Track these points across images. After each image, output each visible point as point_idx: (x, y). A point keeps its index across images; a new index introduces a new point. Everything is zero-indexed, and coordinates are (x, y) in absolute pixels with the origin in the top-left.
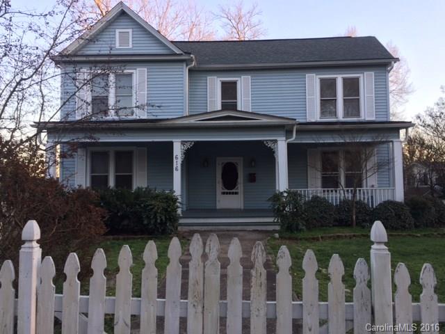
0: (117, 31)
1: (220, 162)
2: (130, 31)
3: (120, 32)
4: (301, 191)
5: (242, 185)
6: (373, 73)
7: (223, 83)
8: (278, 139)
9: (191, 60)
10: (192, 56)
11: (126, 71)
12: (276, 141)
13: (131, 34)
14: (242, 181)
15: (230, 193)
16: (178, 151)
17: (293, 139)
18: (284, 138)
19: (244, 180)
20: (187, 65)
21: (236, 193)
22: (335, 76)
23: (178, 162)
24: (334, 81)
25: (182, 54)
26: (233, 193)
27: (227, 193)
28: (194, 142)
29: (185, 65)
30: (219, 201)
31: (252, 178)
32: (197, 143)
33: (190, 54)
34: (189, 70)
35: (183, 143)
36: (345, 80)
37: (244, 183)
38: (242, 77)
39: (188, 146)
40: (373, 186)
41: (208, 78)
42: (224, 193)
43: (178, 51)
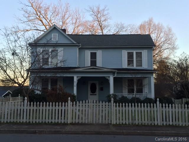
0: (53, 34)
1: (90, 83)
2: (57, 34)
3: (53, 35)
4: (117, 94)
5: (98, 92)
6: (147, 50)
7: (91, 53)
8: (110, 76)
9: (80, 45)
10: (80, 44)
11: (56, 49)
12: (109, 77)
13: (57, 35)
14: (98, 90)
15: (93, 95)
16: (75, 80)
17: (115, 76)
18: (112, 76)
19: (99, 90)
20: (78, 47)
21: (96, 95)
22: (133, 51)
23: (75, 84)
24: (133, 53)
25: (76, 44)
26: (94, 95)
27: (92, 95)
28: (81, 77)
29: (77, 47)
30: (89, 97)
31: (102, 89)
32: (82, 77)
33: (79, 43)
34: (79, 48)
35: (77, 77)
36: (137, 53)
37: (99, 91)
38: (99, 51)
39: (79, 78)
40: (146, 93)
41: (86, 51)
42: (91, 95)
43: (75, 43)
